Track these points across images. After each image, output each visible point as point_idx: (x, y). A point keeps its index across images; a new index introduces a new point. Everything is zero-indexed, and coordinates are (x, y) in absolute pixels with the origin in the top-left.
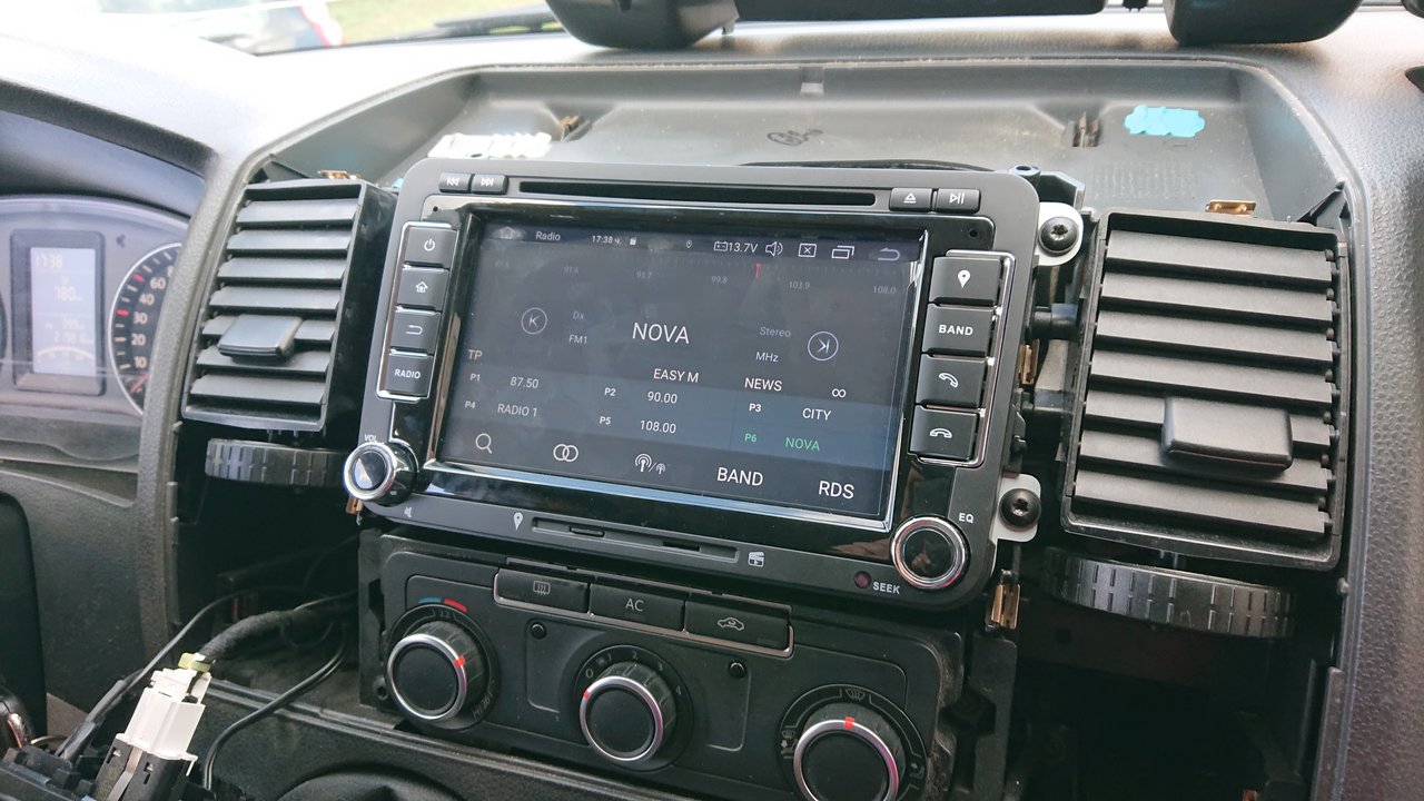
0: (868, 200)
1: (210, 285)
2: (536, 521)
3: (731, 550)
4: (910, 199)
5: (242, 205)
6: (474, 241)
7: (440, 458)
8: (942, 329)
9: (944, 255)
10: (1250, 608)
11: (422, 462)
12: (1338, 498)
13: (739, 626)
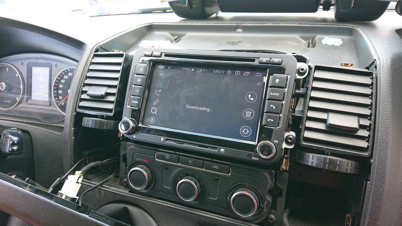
0: (254, 61)
1: (84, 78)
2: (167, 140)
3: (216, 148)
4: (264, 61)
5: (93, 58)
6: (152, 68)
7: (143, 124)
8: (271, 94)
9: (272, 75)
10: (347, 166)
11: (138, 124)
12: (371, 139)
13: (217, 167)
